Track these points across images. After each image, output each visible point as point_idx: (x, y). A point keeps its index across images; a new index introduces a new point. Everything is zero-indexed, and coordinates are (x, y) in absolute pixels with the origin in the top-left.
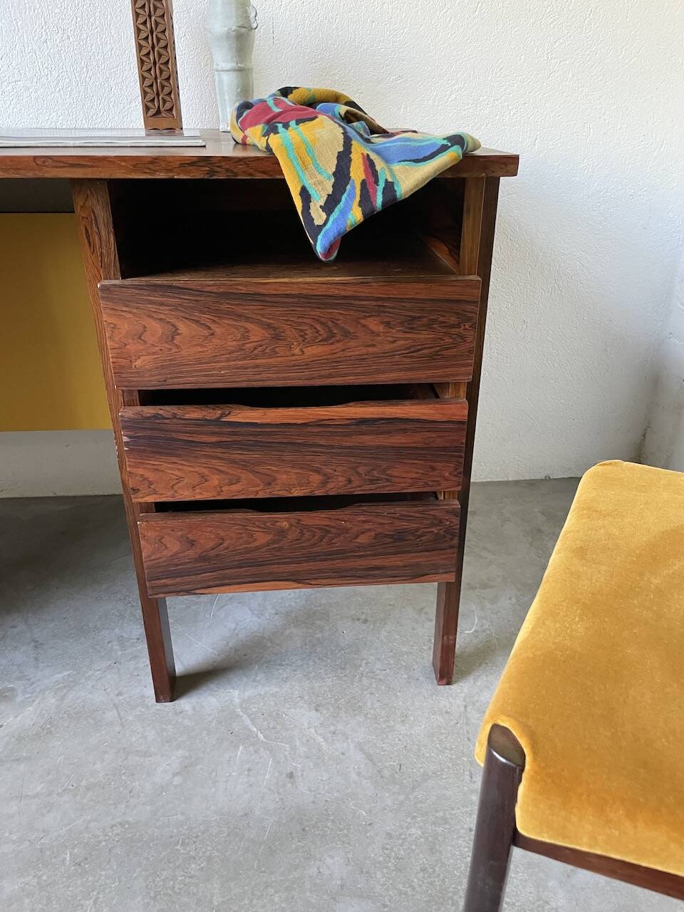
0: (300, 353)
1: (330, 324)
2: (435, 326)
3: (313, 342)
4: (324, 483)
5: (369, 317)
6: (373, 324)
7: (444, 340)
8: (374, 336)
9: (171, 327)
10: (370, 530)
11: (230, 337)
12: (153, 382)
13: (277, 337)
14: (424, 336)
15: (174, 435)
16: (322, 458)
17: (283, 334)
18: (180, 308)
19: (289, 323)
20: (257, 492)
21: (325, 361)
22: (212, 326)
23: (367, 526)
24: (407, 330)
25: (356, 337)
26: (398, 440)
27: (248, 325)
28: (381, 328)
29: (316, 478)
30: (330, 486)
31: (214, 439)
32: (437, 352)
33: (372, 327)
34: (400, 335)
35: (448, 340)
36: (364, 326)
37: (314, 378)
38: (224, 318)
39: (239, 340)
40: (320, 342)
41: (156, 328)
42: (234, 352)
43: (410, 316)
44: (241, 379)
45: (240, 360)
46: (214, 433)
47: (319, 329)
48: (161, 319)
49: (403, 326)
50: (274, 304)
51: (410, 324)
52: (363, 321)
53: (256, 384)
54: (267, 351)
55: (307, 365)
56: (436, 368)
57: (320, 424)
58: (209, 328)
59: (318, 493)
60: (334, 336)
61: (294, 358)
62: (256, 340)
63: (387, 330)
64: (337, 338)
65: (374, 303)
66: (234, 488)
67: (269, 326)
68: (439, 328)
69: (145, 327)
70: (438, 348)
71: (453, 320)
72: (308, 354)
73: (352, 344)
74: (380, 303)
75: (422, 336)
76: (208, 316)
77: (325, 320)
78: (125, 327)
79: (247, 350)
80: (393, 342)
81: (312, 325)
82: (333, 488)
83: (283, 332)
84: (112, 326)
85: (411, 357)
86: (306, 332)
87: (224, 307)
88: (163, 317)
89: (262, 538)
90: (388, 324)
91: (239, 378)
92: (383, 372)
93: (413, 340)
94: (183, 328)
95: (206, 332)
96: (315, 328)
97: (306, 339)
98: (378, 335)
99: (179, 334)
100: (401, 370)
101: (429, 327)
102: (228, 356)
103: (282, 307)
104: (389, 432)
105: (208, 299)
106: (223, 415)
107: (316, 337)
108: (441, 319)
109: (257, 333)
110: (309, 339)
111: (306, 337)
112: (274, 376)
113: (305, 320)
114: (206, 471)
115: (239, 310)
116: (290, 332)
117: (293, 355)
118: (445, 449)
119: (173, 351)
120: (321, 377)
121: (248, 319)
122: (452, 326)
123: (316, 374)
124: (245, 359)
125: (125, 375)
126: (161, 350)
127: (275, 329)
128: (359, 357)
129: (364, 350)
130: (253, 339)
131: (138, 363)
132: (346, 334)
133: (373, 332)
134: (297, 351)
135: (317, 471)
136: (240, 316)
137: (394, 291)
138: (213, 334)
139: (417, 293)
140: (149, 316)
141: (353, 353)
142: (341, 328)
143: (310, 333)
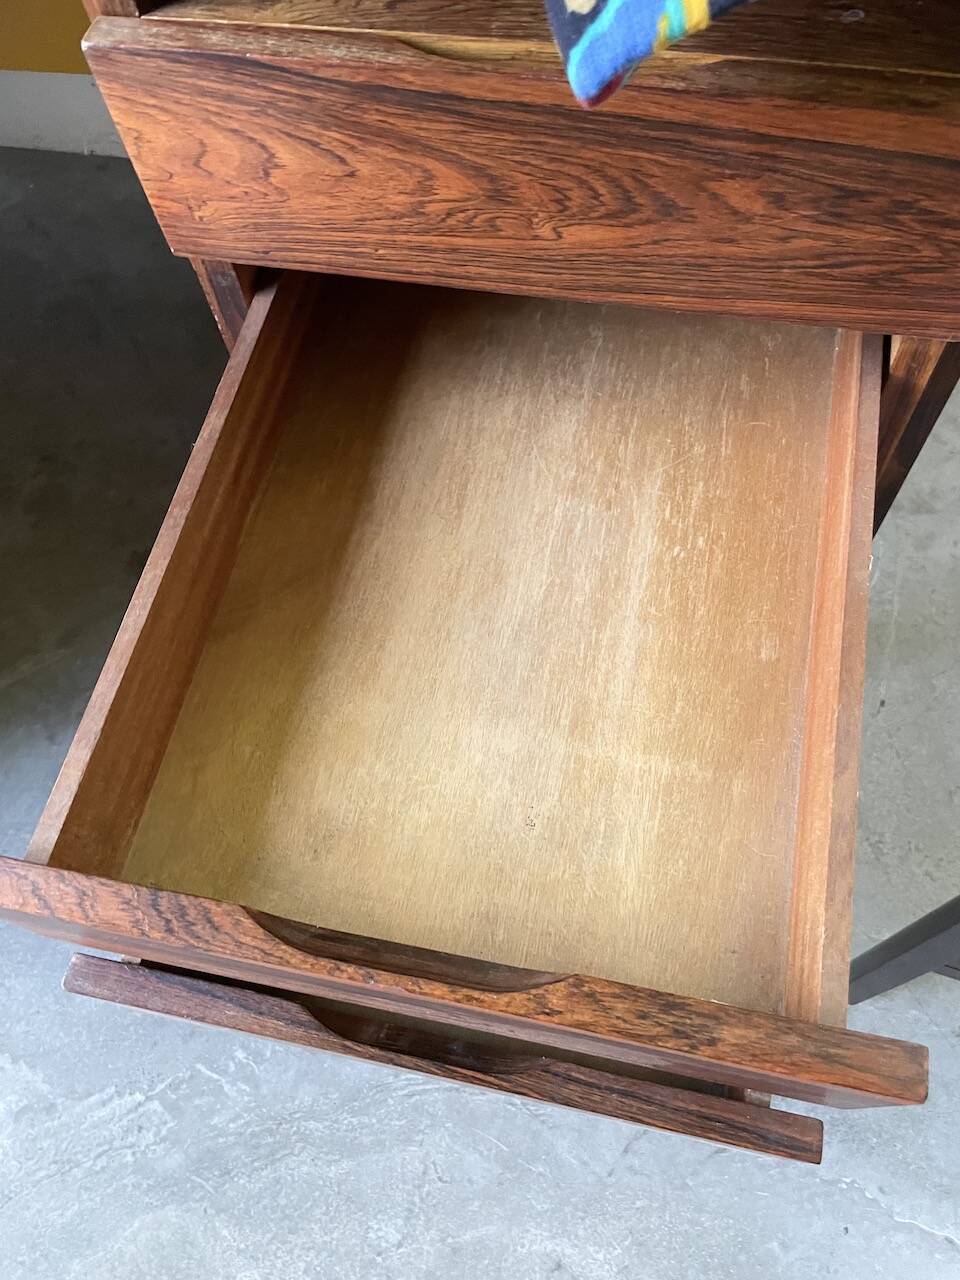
0: (554, 236)
1: (627, 182)
2: (901, 217)
3: (584, 217)
5: (732, 177)
6: (737, 193)
7: (918, 251)
8: (739, 221)
9: (257, 150)
11: (392, 183)
12: (245, 252)
13: (499, 195)
14: (866, 236)
17: (512, 193)
18: (270, 111)
19: (527, 169)
21: (610, 259)
22: (349, 157)
24: (823, 218)
25: (693, 219)
27: (431, 164)
28: (758, 207)
32: (892, 273)
33: (735, 200)
34: (805, 226)
35: (928, 252)
36: (715, 196)
37: (583, 288)
38: (375, 144)
39: (412, 194)
40: (600, 218)
41: (226, 148)
42: (402, 216)
43: (842, 189)
44: (424, 270)
45: (417, 233)
47: (602, 191)
48: (234, 131)
49: (816, 208)
50: (490, 123)
51: (840, 205)
52: (713, 186)
54: (477, 222)
55: (570, 262)
56: (881, 305)
58: (342, 161)
60: (635, 211)
61: (537, 243)
62: (451, 197)
63: (775, 212)
64: (643, 216)
65: (752, 147)
67: (479, 171)
68: (912, 224)
69: (202, 143)
70: (897, 266)
72: (573, 239)
73: (679, 231)
74: (765, 148)
75: (864, 237)
76: (338, 136)
77: (615, 173)
78: (160, 139)
79: (433, 216)
80: (785, 240)
81: (585, 182)
83: (512, 188)
84: (136, 135)
85: (824, 276)
86: (568, 193)
87: (372, 118)
88: (235, 125)
90: (779, 200)
91: (416, 267)
92: (746, 297)
93: (838, 241)
94: (286, 154)
95: (338, 169)
96: (591, 189)
97: (566, 208)
98: (748, 220)
99: (277, 166)
100: (791, 298)
101: (887, 217)
102: (390, 222)
103: (513, 133)
105: (333, 97)
107: (592, 208)
108: (926, 203)
109: (451, 186)
110: (575, 210)
111: (567, 203)
112: (495, 273)
113: (566, 169)
115: (406, 126)
116: (530, 193)
117: (536, 238)
119: (271, 198)
120: (597, 288)
121: (429, 150)
123: (585, 280)
124: (426, 232)
125: (184, 233)
126: (246, 193)
127: (492, 179)
128: (693, 261)
129: (704, 248)
130: (443, 194)
131: (202, 213)
132: (667, 209)
133: (736, 213)
134: (546, 231)
136: (407, 143)
137: (807, 124)
138: (352, 175)
139: (874, 136)
140: (207, 121)
141: (679, 252)
142: (656, 196)
143: (577, 197)
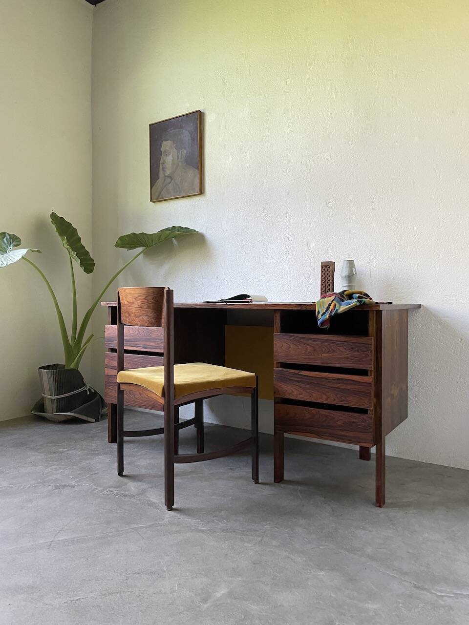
0: (321, 355)
3: (324, 353)
4: (327, 399)
6: (341, 348)
7: (362, 355)
8: (342, 352)
9: (289, 345)
10: (342, 420)
11: (303, 349)
12: (283, 360)
13: (315, 350)
14: (356, 354)
15: (286, 377)
16: (326, 390)
18: (292, 341)
19: (318, 346)
20: (307, 399)
21: (328, 359)
22: (299, 346)
23: (340, 418)
25: (336, 352)
26: (349, 387)
28: (343, 350)
29: (324, 397)
30: (329, 400)
31: (296, 379)
33: (341, 349)
35: (364, 355)
36: (339, 349)
37: (324, 363)
39: (305, 351)
40: (326, 353)
41: (285, 345)
42: (303, 353)
43: (352, 347)
45: (305, 356)
46: (297, 377)
48: (287, 343)
49: (350, 350)
50: (314, 341)
51: (352, 350)
52: (339, 348)
53: (308, 364)
54: (312, 354)
55: (323, 359)
56: (360, 364)
57: (326, 378)
59: (325, 402)
60: (330, 351)
63: (345, 351)
66: (301, 396)
67: (314, 347)
68: (361, 352)
69: (283, 345)
70: (361, 358)
71: (365, 350)
72: (323, 356)
73: (335, 354)
74: (343, 343)
78: (278, 345)
79: (307, 353)
80: (347, 354)
81: (325, 348)
82: (329, 402)
84: (275, 344)
87: (302, 341)
89: (308, 416)
90: (346, 349)
91: (304, 361)
92: (345, 364)
93: (353, 354)
94: (292, 346)
95: (297, 347)
99: (290, 348)
100: (350, 364)
101: (358, 351)
102: (302, 355)
104: (347, 384)
106: (299, 372)
107: (325, 351)
108: (361, 349)
109: (310, 349)
112: (314, 361)
113: (322, 346)
114: (293, 389)
116: (318, 349)
117: (319, 356)
118: (365, 392)
119: (288, 352)
120: (326, 363)
122: (365, 352)
125: (277, 358)
126: (286, 351)
128: (338, 358)
129: (339, 356)
130: (308, 350)
131: (280, 354)
132: (334, 351)
135: (325, 394)
136: (306, 344)
137: (347, 340)
138: (299, 348)
139: (355, 341)
140: (284, 342)
141: (335, 357)
142: (332, 349)
143: (323, 350)
